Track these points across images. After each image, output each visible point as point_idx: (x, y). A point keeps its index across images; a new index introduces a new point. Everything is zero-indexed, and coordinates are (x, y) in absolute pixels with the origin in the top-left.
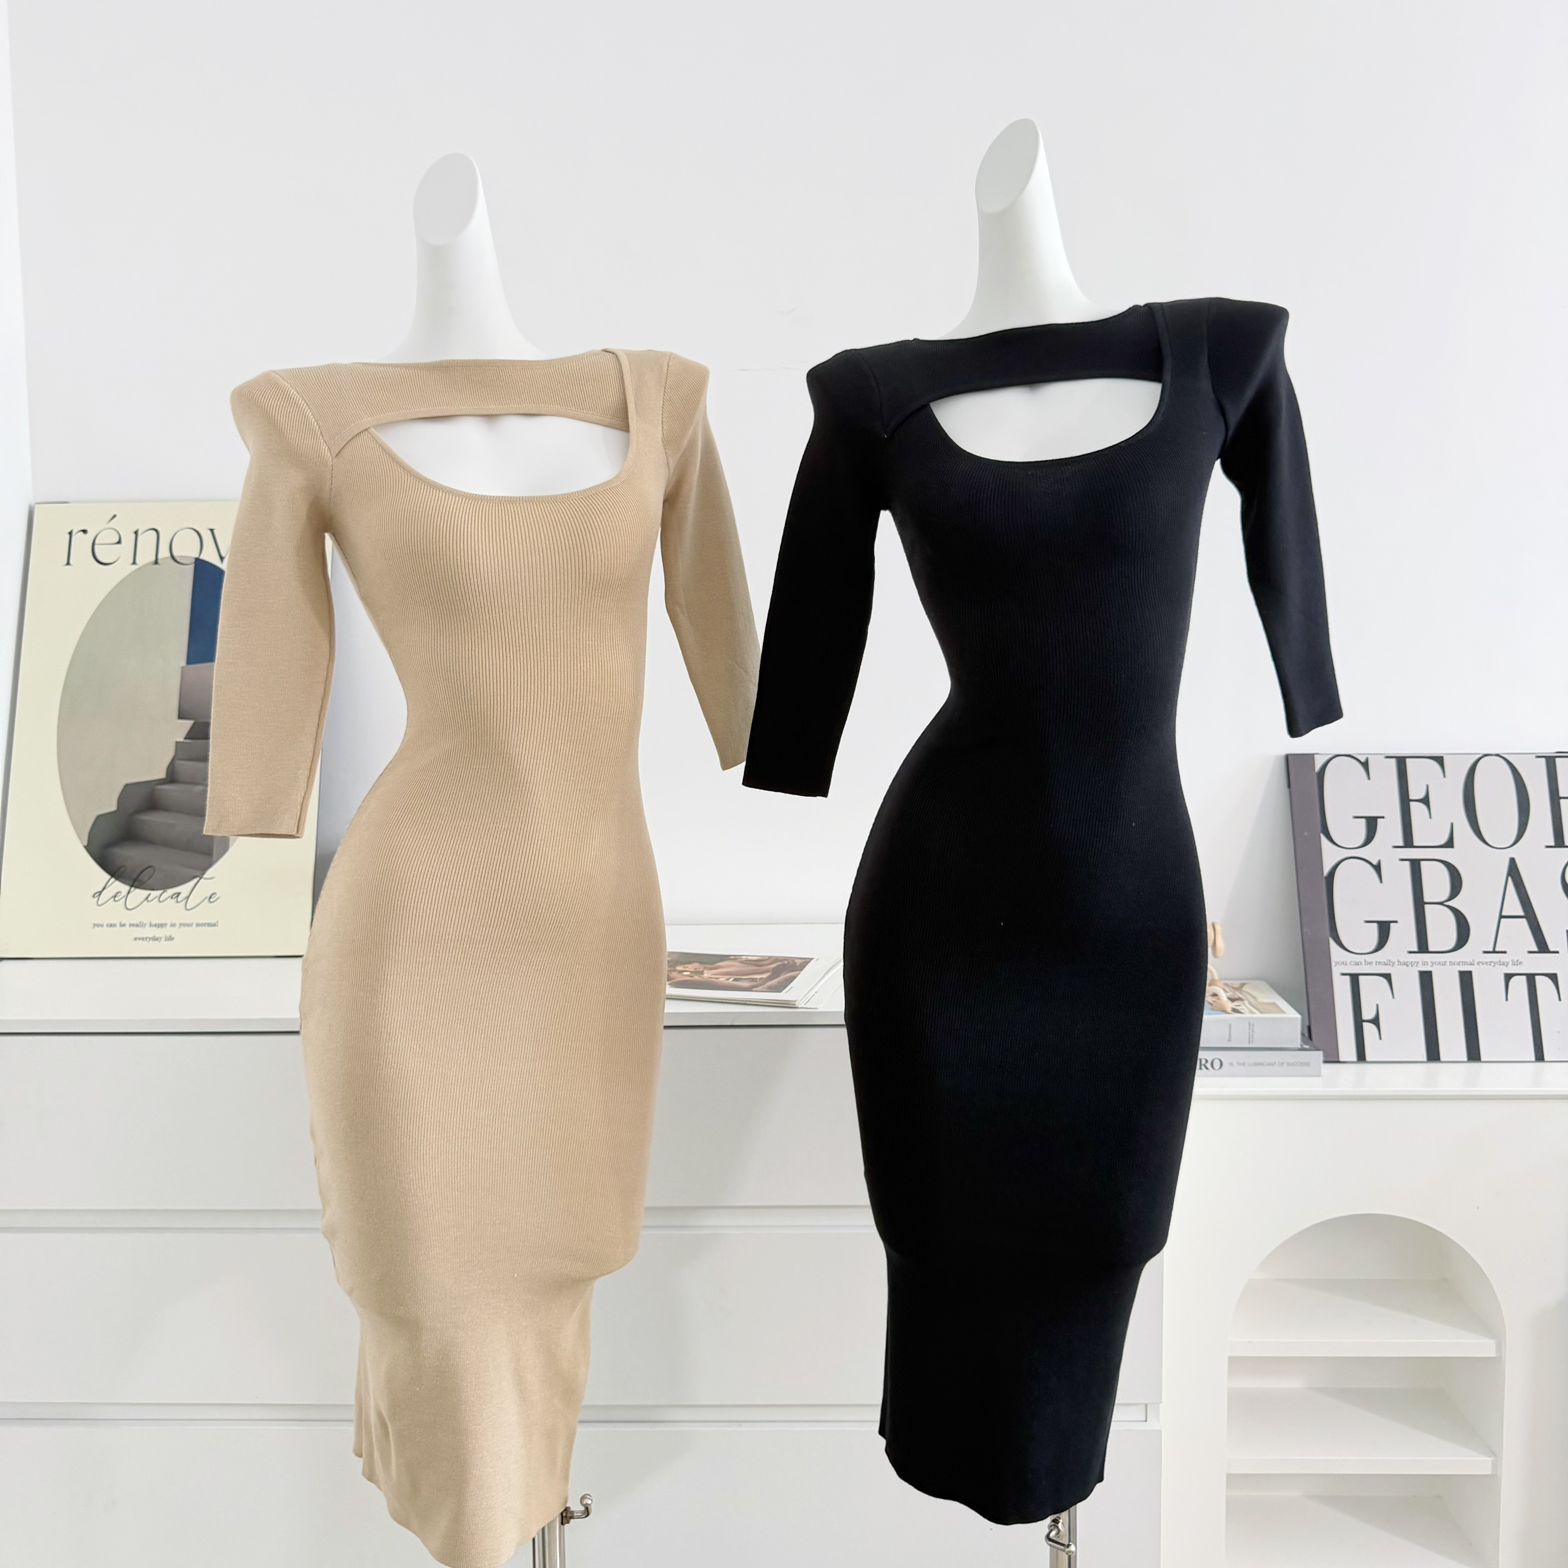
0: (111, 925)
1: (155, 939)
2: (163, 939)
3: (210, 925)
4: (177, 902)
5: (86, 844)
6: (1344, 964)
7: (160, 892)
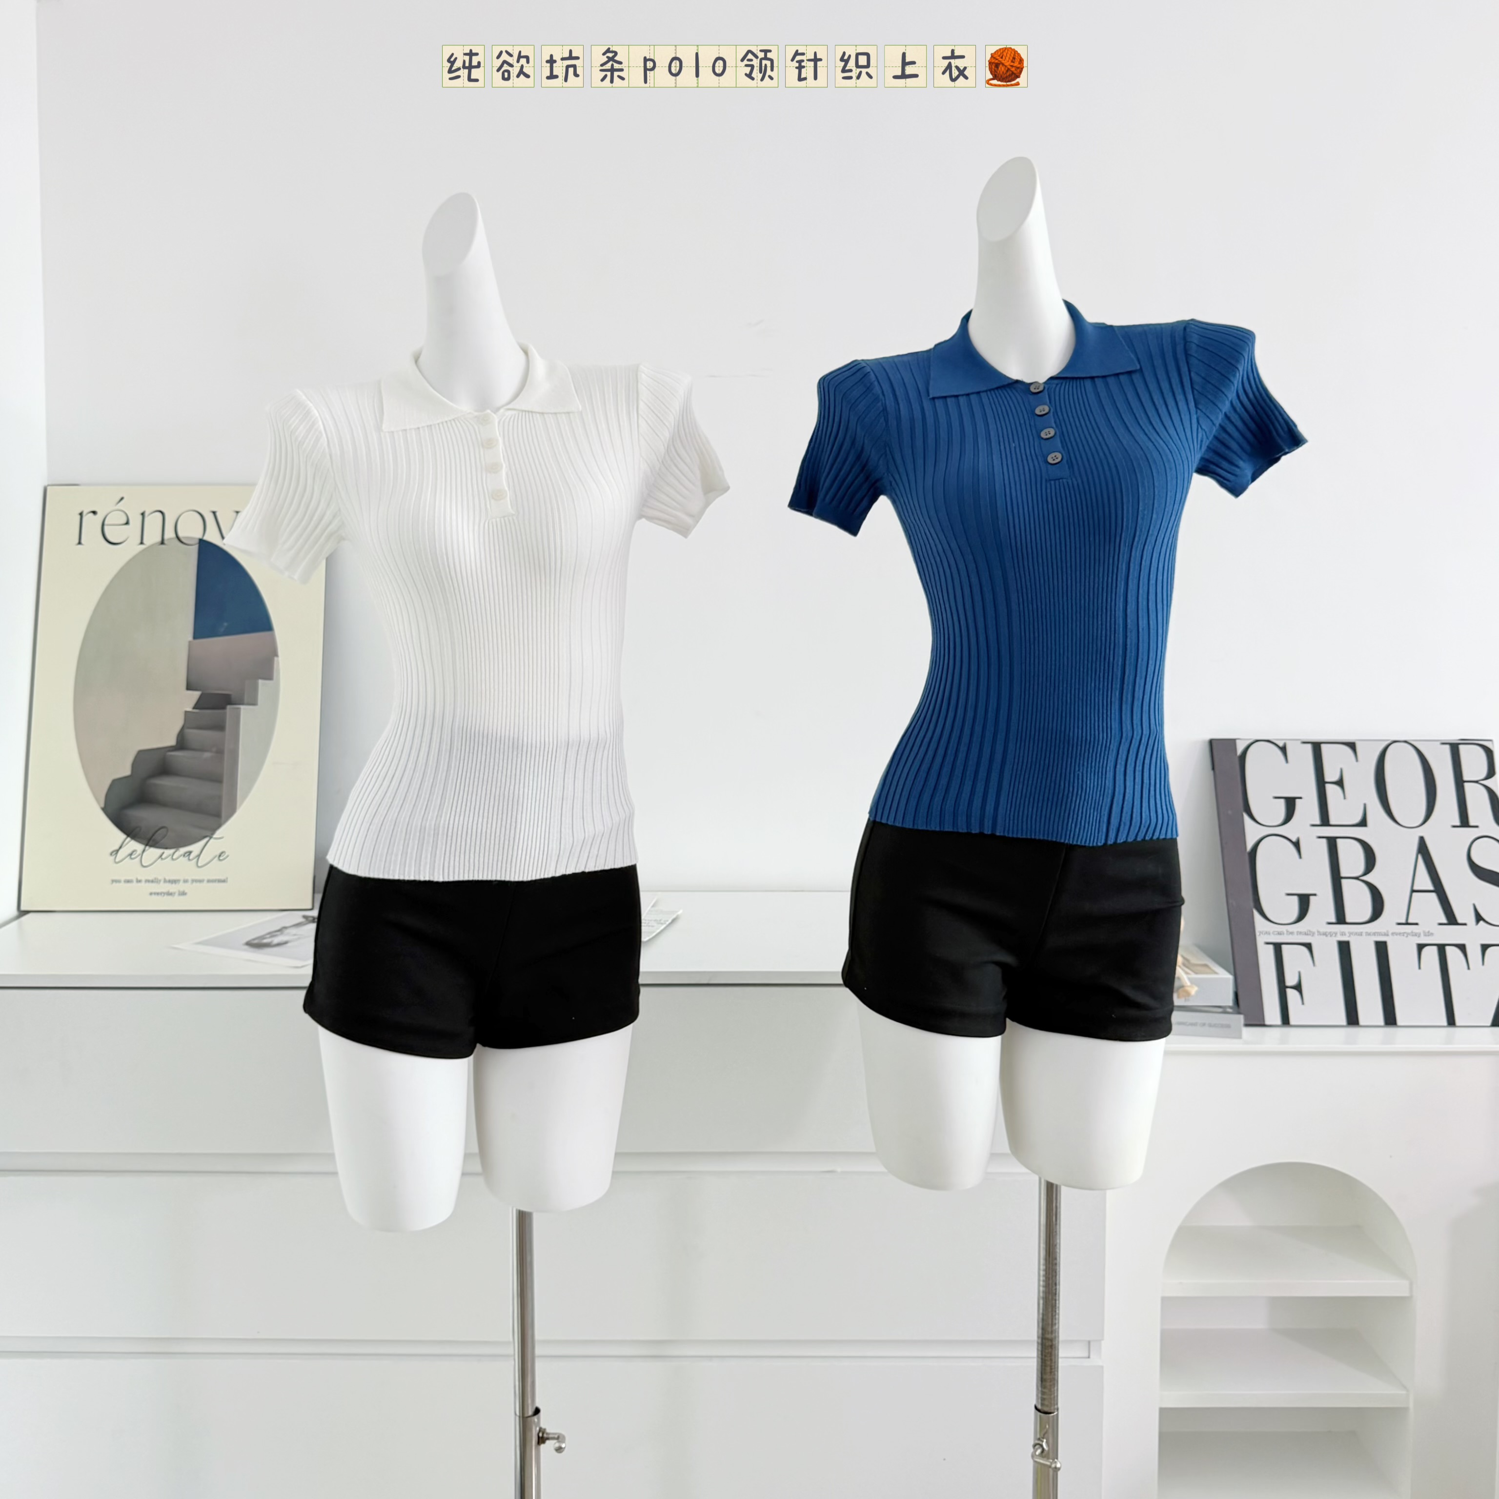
0: (128, 881)
1: (169, 894)
2: (177, 894)
3: (220, 881)
4: (189, 860)
5: (103, 805)
6: (1268, 933)
7: (172, 851)
